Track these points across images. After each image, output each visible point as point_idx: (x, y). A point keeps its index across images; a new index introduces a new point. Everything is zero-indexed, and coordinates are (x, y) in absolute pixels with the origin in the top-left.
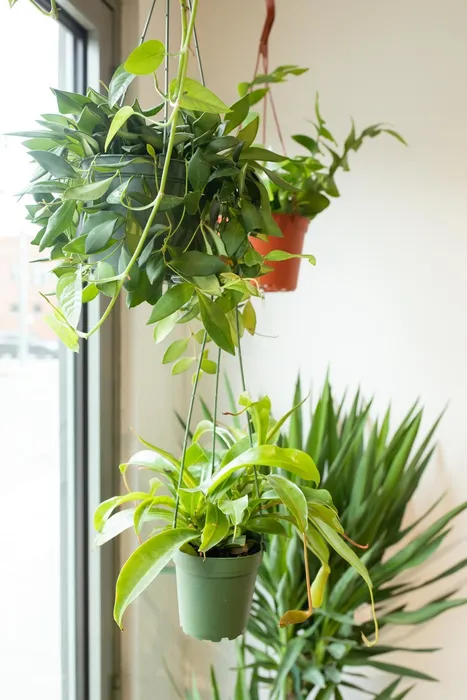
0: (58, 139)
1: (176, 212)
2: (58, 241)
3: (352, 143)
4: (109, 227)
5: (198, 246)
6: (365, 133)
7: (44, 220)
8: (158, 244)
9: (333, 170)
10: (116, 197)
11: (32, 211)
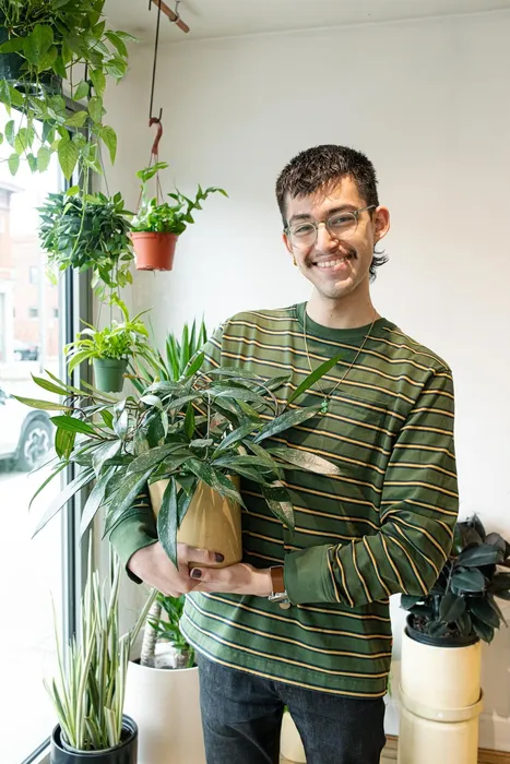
0: (49, 209)
1: (90, 235)
2: (49, 245)
3: (200, 196)
4: (66, 242)
5: (99, 248)
6: (207, 191)
7: (44, 238)
8: (83, 247)
9: (189, 210)
10: (67, 232)
11: (41, 235)
